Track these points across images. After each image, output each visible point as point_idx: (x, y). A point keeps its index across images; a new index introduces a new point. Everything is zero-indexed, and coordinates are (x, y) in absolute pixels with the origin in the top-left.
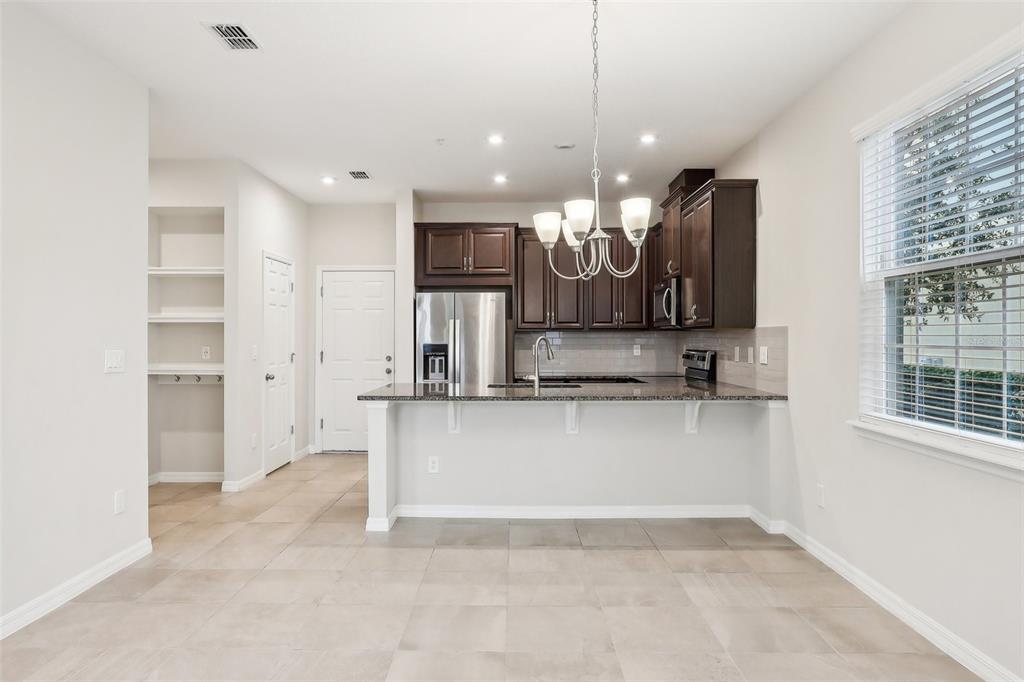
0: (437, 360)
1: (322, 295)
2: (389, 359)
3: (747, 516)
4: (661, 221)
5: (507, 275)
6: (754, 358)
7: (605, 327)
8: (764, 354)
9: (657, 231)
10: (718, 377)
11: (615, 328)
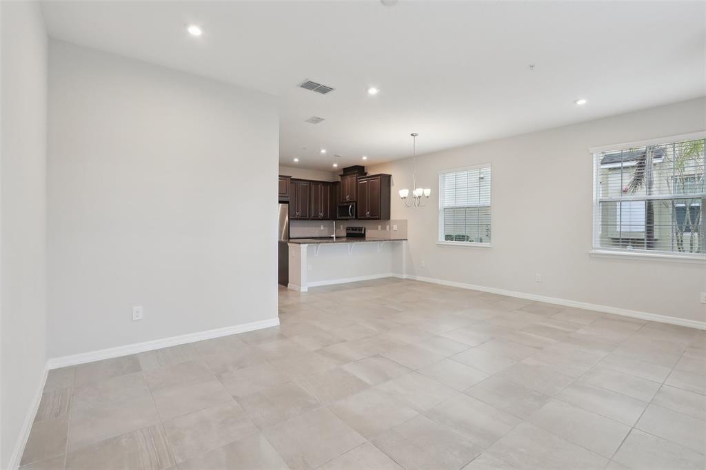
3: (391, 276)
4: (340, 180)
5: (287, 197)
6: (390, 229)
7: (316, 218)
8: (395, 227)
9: (335, 184)
10: (366, 236)
11: (319, 219)
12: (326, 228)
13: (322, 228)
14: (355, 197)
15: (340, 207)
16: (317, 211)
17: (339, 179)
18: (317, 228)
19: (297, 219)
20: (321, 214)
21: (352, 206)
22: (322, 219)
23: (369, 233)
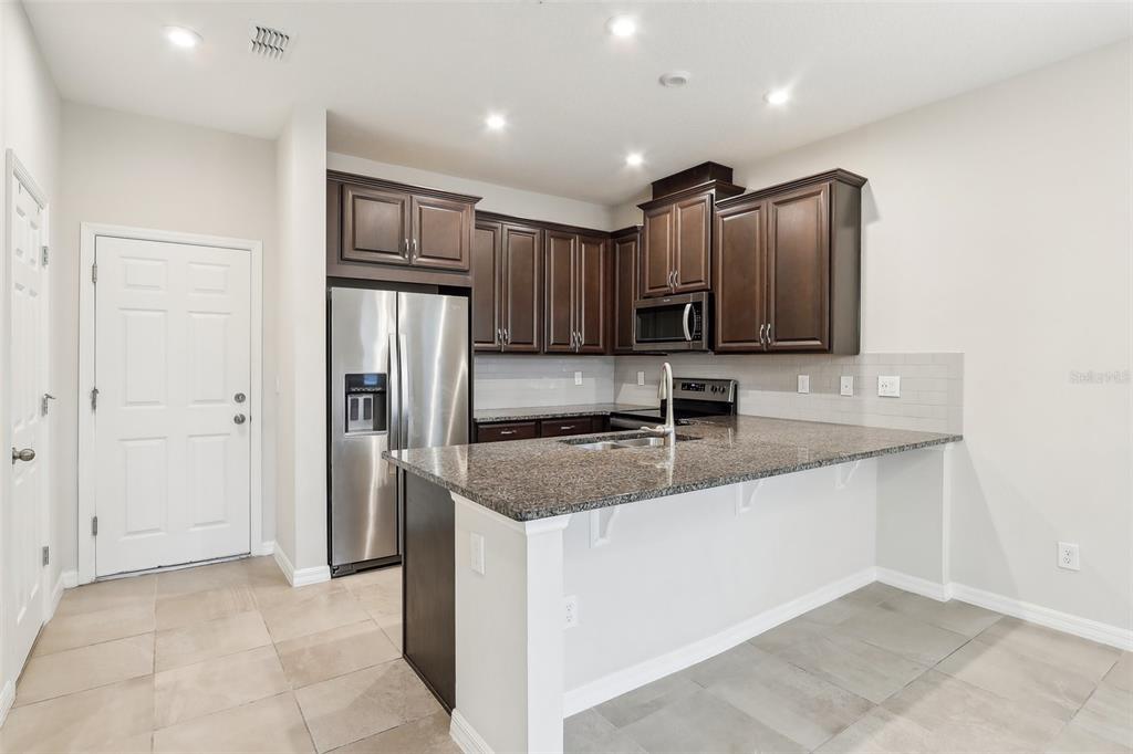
0: (361, 399)
1: (94, 280)
2: (240, 398)
3: (874, 580)
4: (640, 224)
5: (465, 272)
6: (857, 389)
7: (562, 350)
8: (890, 384)
9: (623, 236)
10: (742, 409)
11: (572, 353)
12: (591, 381)
13: (578, 380)
14: (703, 273)
15: (639, 311)
16: (564, 328)
17: (637, 219)
18: (563, 381)
19: (497, 352)
20: (578, 338)
21: (697, 306)
22: (583, 353)
23: (750, 403)
